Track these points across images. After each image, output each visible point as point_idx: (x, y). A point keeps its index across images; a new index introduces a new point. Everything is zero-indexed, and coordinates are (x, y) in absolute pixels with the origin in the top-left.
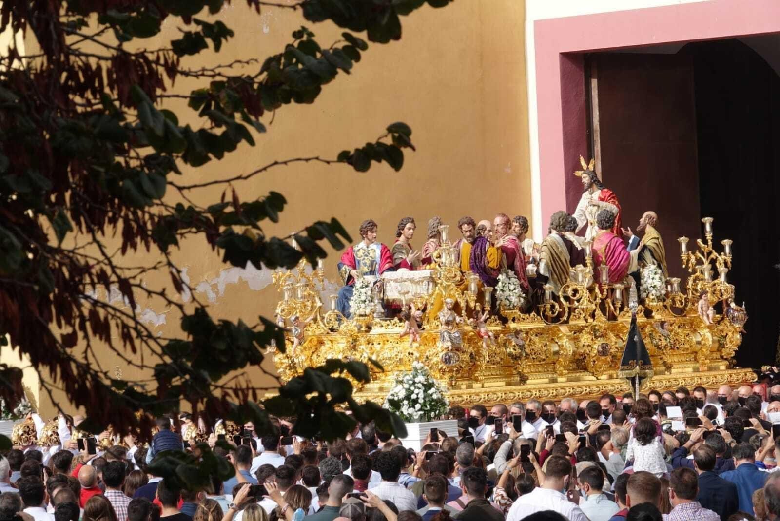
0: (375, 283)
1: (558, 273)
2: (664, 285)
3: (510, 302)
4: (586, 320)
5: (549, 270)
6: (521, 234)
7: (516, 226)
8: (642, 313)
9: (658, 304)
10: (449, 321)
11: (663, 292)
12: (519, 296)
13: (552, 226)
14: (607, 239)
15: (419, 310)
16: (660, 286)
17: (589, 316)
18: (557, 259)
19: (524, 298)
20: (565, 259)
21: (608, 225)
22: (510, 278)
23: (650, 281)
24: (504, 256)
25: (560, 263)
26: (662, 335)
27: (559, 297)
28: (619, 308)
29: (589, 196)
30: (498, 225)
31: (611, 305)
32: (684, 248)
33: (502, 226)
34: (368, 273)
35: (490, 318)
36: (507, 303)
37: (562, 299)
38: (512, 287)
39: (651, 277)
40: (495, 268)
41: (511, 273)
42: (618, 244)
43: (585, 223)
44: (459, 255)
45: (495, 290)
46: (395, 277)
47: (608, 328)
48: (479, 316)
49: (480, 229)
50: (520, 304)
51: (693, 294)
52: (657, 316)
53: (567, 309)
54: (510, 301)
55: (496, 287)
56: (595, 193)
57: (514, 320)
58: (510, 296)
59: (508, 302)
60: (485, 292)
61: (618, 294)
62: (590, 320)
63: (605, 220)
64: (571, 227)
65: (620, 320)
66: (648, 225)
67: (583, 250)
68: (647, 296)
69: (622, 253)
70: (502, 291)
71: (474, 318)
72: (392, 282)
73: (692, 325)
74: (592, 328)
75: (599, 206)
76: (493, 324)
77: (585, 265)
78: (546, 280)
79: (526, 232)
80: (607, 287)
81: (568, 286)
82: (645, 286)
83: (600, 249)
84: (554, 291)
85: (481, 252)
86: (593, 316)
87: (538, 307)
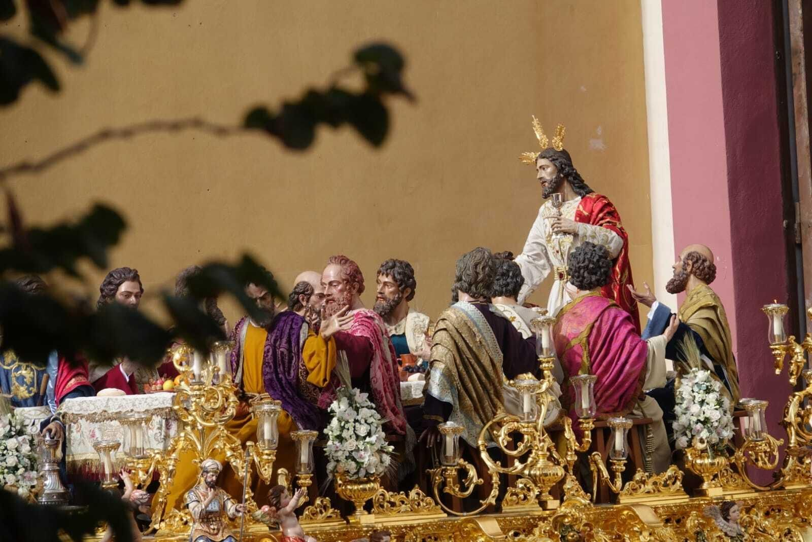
0: (44, 425)
1: (474, 395)
2: (729, 417)
3: (359, 465)
4: (543, 504)
5: (452, 386)
6: (397, 303)
7: (385, 284)
8: (678, 483)
9: (716, 461)
10: (211, 513)
11: (727, 434)
12: (381, 451)
13: (458, 285)
14: (592, 311)
15: (140, 487)
16: (719, 421)
17: (550, 493)
18: (473, 361)
19: (392, 455)
20: (492, 360)
21: (594, 278)
22: (357, 409)
23: (695, 408)
24: (344, 355)
25: (479, 370)
26: (726, 534)
27: (477, 451)
28: (623, 473)
29: (554, 211)
30: (331, 283)
31: (602, 467)
32: (777, 327)
33: (340, 287)
34: (29, 402)
35: (310, 503)
36: (352, 466)
37: (484, 456)
38: (362, 430)
39: (698, 399)
40: (321, 384)
41: (361, 397)
42: (617, 324)
43: (546, 273)
44: (238, 355)
45: (324, 438)
46: (91, 410)
47: (596, 521)
48: (283, 501)
49: (298, 294)
50: (381, 469)
51: (797, 434)
52: (713, 491)
53: (495, 479)
54: (357, 463)
55: (325, 431)
56: (566, 205)
57: (369, 507)
58: (358, 450)
59: (353, 464)
60: (299, 442)
61: (619, 441)
62: (553, 504)
63: (586, 268)
64: (508, 285)
65: (624, 500)
66: (692, 277)
67: (534, 340)
68: (690, 445)
69: (628, 344)
70: (340, 438)
71: (271, 505)
72: (82, 422)
73: (797, 510)
74: (555, 520)
75: (576, 235)
76: (320, 517)
77: (539, 375)
78: (446, 411)
79: (410, 297)
80: (591, 425)
81: (500, 425)
82: (683, 420)
83: (576, 336)
84: (465, 436)
85: (289, 350)
86: (558, 492)
87: (429, 475)
